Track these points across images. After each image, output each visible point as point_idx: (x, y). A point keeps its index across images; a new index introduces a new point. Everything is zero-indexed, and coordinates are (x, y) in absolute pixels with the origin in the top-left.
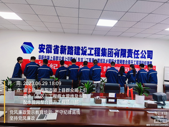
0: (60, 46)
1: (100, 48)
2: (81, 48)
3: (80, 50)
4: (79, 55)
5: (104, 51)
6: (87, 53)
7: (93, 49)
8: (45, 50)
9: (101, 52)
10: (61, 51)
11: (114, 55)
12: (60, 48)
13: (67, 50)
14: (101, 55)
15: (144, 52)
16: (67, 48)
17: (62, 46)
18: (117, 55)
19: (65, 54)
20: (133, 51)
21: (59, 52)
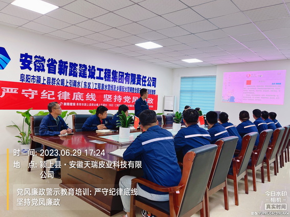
0: (58, 62)
1: (110, 70)
2: (88, 68)
3: (87, 70)
4: (86, 77)
5: (115, 75)
6: (95, 76)
7: (102, 70)
8: (32, 66)
9: (111, 76)
10: (59, 69)
11: (125, 81)
12: (58, 63)
13: (69, 68)
14: (111, 79)
15: (150, 79)
16: (68, 65)
17: (61, 61)
18: (127, 81)
19: (66, 75)
20: (142, 78)
21: (57, 70)
